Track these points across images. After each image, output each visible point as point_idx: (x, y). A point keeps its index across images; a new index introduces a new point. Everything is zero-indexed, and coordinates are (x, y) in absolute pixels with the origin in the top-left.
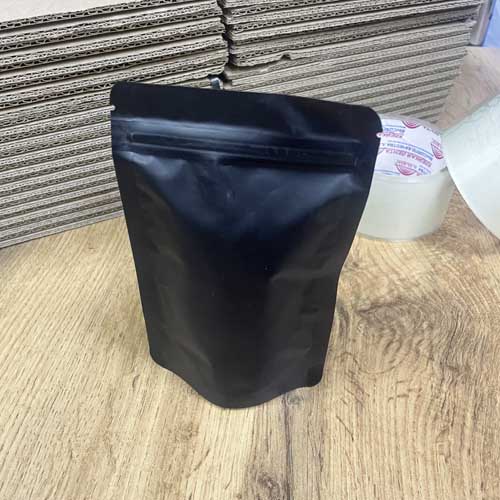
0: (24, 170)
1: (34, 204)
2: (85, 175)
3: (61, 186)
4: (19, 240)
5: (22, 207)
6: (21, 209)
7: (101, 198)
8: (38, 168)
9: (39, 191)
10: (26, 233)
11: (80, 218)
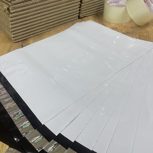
0: (45, 13)
1: (46, 22)
2: (56, 15)
3: (51, 18)
4: (42, 32)
5: (43, 23)
6: (43, 24)
7: (58, 21)
8: (47, 13)
9: (47, 19)
10: (43, 30)
11: (54, 27)
